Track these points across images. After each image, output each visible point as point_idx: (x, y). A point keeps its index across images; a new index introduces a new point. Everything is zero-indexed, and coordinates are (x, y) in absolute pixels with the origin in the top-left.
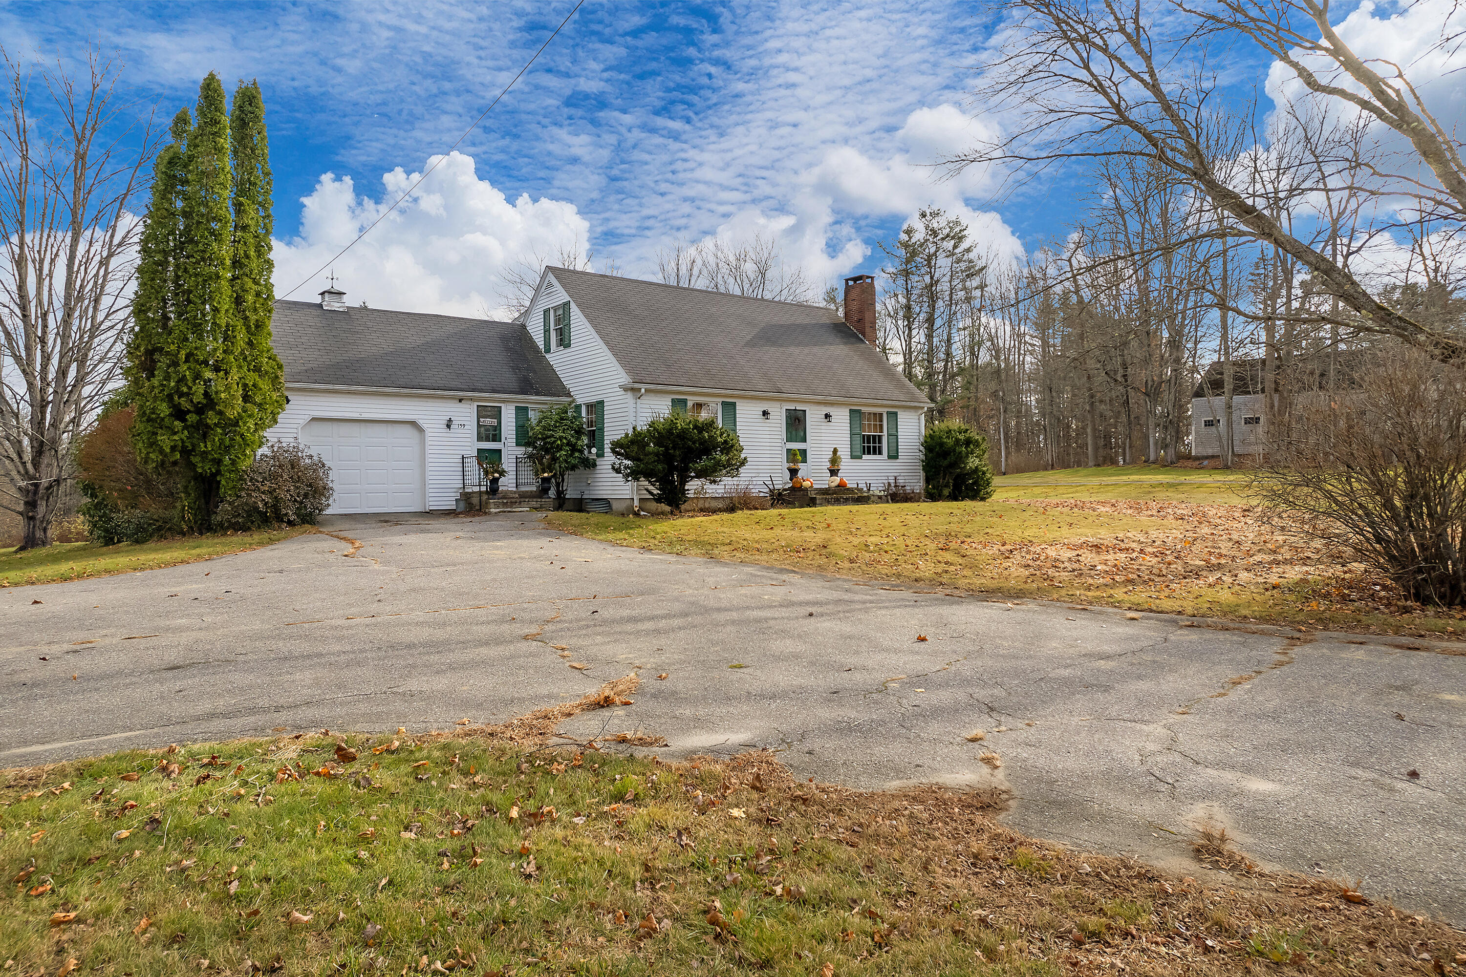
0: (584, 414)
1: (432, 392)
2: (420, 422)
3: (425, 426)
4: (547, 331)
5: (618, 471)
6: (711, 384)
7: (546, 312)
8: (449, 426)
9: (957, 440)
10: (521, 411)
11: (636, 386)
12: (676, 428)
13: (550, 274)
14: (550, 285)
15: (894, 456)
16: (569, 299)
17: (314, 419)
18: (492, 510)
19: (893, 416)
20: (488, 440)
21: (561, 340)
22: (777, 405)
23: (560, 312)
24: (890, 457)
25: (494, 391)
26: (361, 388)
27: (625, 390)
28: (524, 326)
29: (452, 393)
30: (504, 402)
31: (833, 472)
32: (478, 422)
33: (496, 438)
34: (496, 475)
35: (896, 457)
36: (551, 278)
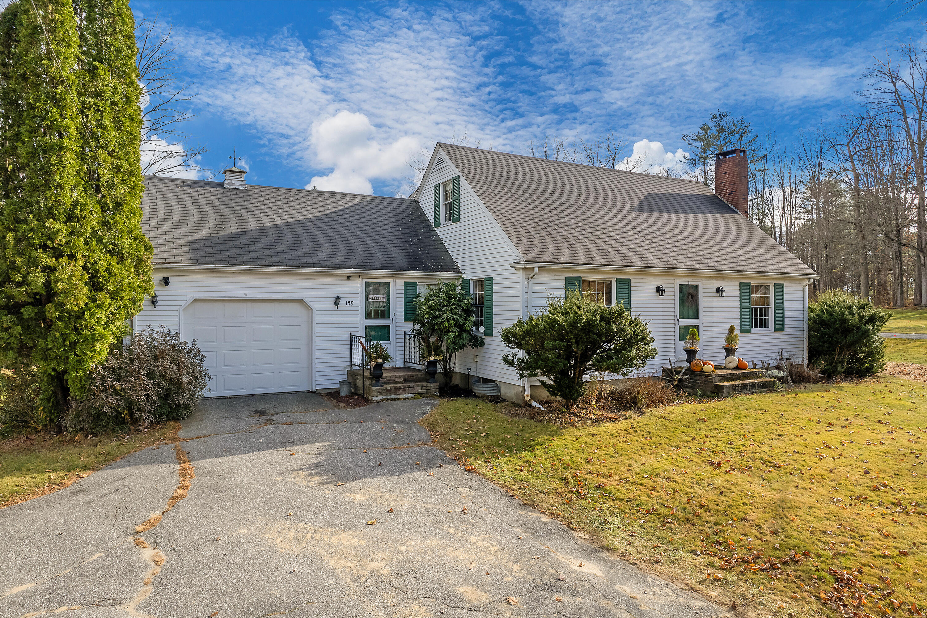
0: (472, 291)
1: (319, 270)
2: (308, 300)
3: (312, 305)
4: (437, 206)
5: (510, 364)
6: (606, 261)
7: (437, 187)
8: (336, 304)
9: (861, 317)
10: (410, 287)
11: (530, 265)
12: (581, 320)
13: (441, 151)
14: (441, 161)
15: (780, 328)
16: (458, 173)
17: (196, 300)
18: (374, 398)
19: (779, 288)
20: (376, 316)
21: (450, 214)
22: (671, 280)
23: (449, 187)
24: (776, 330)
25: (383, 268)
26: (244, 268)
27: (517, 269)
28: (416, 202)
29: (339, 270)
30: (392, 278)
31: (730, 352)
32: (367, 298)
33: (384, 313)
34: (380, 361)
35: (782, 330)
36: (442, 154)
